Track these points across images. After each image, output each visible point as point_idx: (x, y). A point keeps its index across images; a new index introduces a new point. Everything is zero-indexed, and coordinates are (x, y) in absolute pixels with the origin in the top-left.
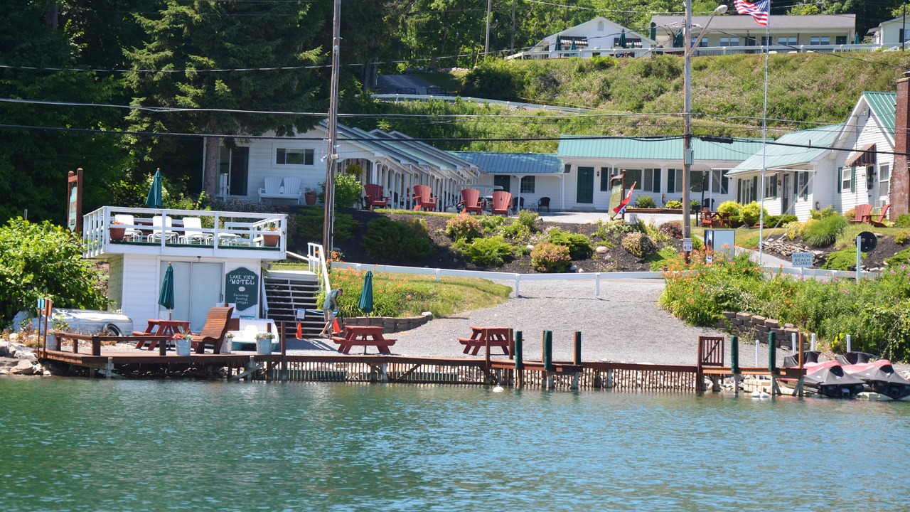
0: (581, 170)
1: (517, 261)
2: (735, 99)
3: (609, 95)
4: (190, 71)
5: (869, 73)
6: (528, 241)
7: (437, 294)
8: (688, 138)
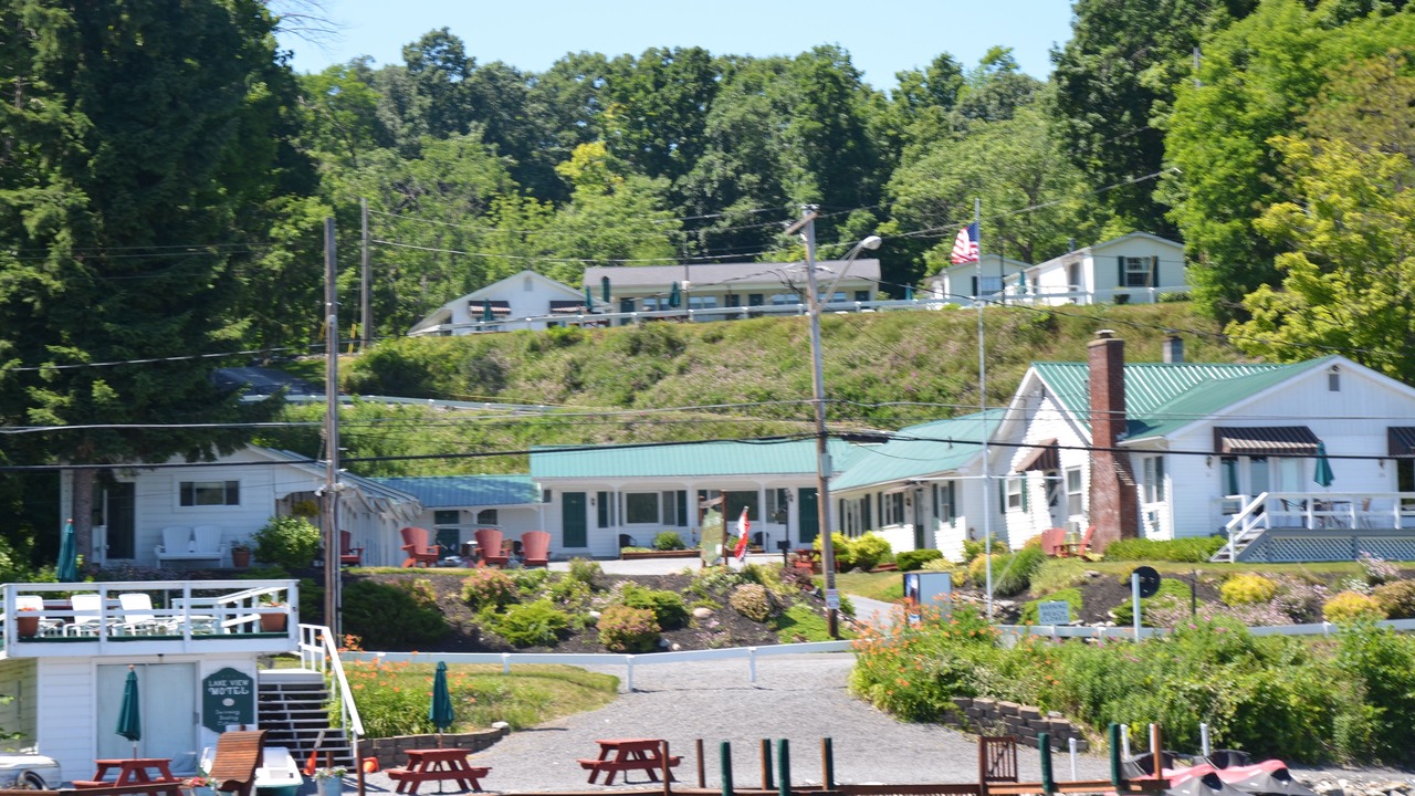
0: (567, 497)
1: (578, 638)
2: (772, 384)
3: (581, 383)
4: (46, 370)
5: (962, 340)
6: (589, 605)
7: (508, 693)
8: (823, 436)
